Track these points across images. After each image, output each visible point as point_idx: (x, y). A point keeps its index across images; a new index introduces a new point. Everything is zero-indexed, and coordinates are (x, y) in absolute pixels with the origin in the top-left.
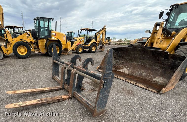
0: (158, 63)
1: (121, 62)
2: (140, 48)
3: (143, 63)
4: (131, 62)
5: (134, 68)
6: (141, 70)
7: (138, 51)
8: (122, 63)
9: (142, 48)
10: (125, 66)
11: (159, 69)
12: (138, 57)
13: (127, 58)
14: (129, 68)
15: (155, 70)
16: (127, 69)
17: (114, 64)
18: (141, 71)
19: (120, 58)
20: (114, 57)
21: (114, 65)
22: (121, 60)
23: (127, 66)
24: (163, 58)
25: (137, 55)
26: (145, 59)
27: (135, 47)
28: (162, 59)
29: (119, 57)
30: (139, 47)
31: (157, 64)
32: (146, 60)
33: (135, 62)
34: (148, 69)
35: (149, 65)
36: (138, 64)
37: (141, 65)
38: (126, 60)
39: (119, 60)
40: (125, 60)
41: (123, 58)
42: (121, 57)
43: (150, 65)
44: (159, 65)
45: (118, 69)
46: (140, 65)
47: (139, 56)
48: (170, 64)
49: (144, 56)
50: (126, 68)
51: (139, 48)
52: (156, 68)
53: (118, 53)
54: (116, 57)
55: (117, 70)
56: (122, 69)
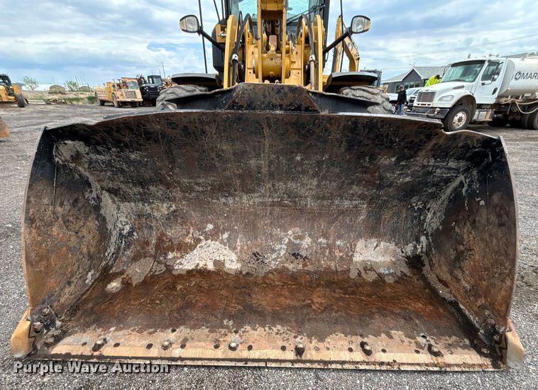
0: (359, 182)
1: (165, 208)
2: (281, 107)
3: (290, 195)
4: (223, 200)
5: (251, 228)
6: (286, 231)
7: (267, 131)
8: (173, 217)
9: (298, 108)
10: (201, 229)
11: (356, 206)
12: (265, 170)
13: (198, 184)
14: (226, 236)
15: (342, 212)
16: (222, 242)
17: (127, 228)
18: (290, 232)
19: (151, 188)
20: (109, 191)
21: (130, 234)
22: (163, 201)
23: (210, 227)
24: (393, 159)
25: (258, 156)
26: (303, 172)
27: (250, 106)
28: (387, 162)
29: (142, 183)
30: (275, 99)
31: (354, 187)
32: (305, 179)
33: (245, 197)
34: (313, 216)
35: (318, 198)
36: (263, 204)
37: (280, 204)
38: (193, 194)
39: (144, 198)
40: (184, 198)
41: (168, 186)
42: (151, 181)
43: (323, 198)
44: (360, 192)
45: (170, 255)
46: (273, 204)
47: (271, 163)
48: (408, 179)
49: (298, 158)
50: (213, 235)
51: (274, 107)
52: (347, 203)
53: (129, 162)
54: (122, 186)
55: (169, 269)
56: (191, 248)
